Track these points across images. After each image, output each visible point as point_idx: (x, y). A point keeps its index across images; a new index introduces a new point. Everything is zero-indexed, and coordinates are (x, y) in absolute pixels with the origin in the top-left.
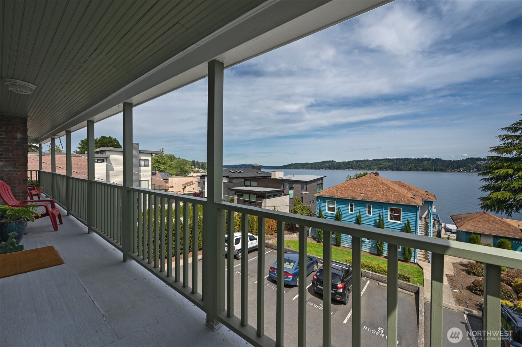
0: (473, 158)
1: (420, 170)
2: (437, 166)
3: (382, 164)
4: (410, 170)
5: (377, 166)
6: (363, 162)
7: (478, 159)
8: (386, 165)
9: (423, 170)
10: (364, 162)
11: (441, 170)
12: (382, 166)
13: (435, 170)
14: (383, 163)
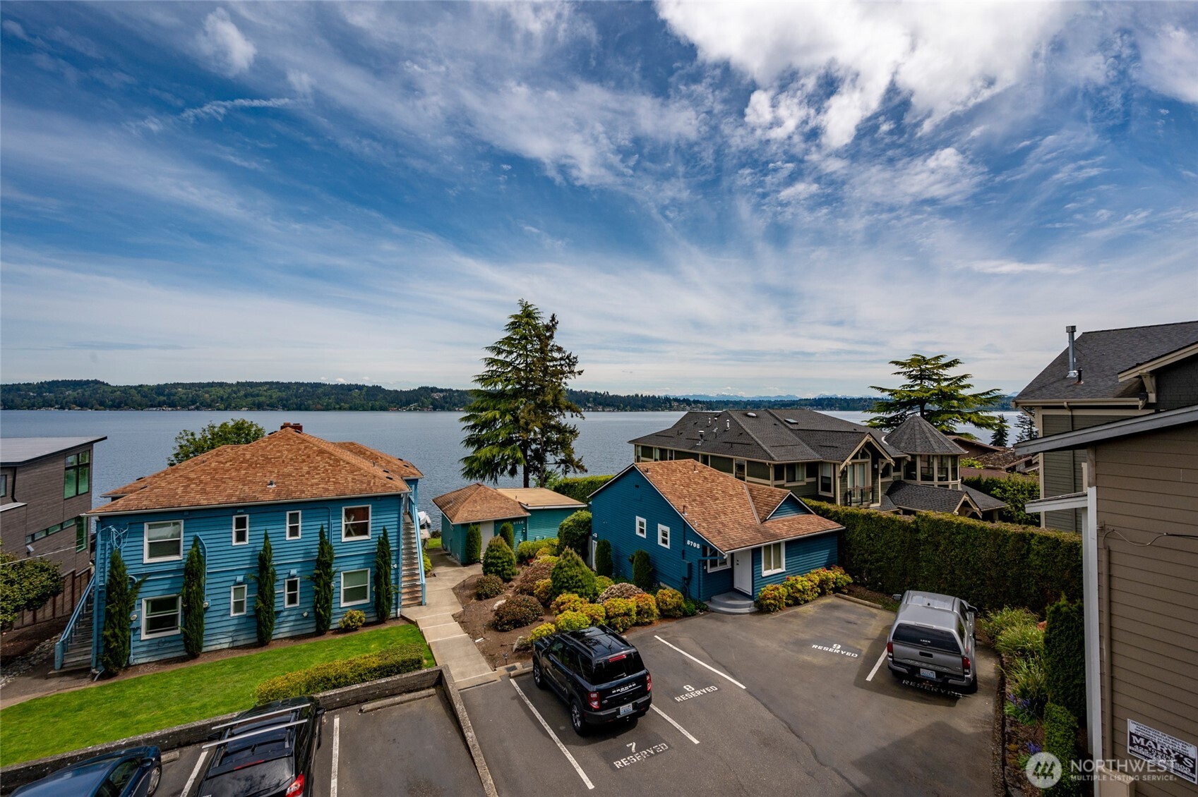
0: (427, 388)
1: (345, 409)
2: (375, 400)
3: (261, 396)
4: (327, 408)
5: (250, 399)
6: (206, 389)
7: (434, 390)
8: (271, 397)
9: (351, 409)
10: (210, 389)
11: (383, 409)
12: (262, 399)
13: (373, 409)
14: (265, 393)
